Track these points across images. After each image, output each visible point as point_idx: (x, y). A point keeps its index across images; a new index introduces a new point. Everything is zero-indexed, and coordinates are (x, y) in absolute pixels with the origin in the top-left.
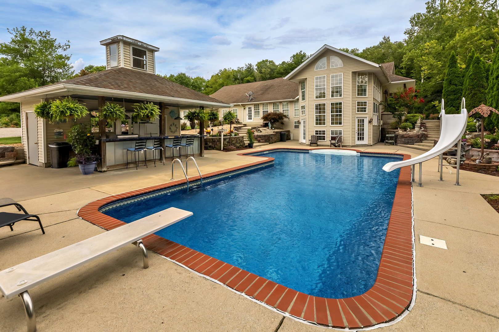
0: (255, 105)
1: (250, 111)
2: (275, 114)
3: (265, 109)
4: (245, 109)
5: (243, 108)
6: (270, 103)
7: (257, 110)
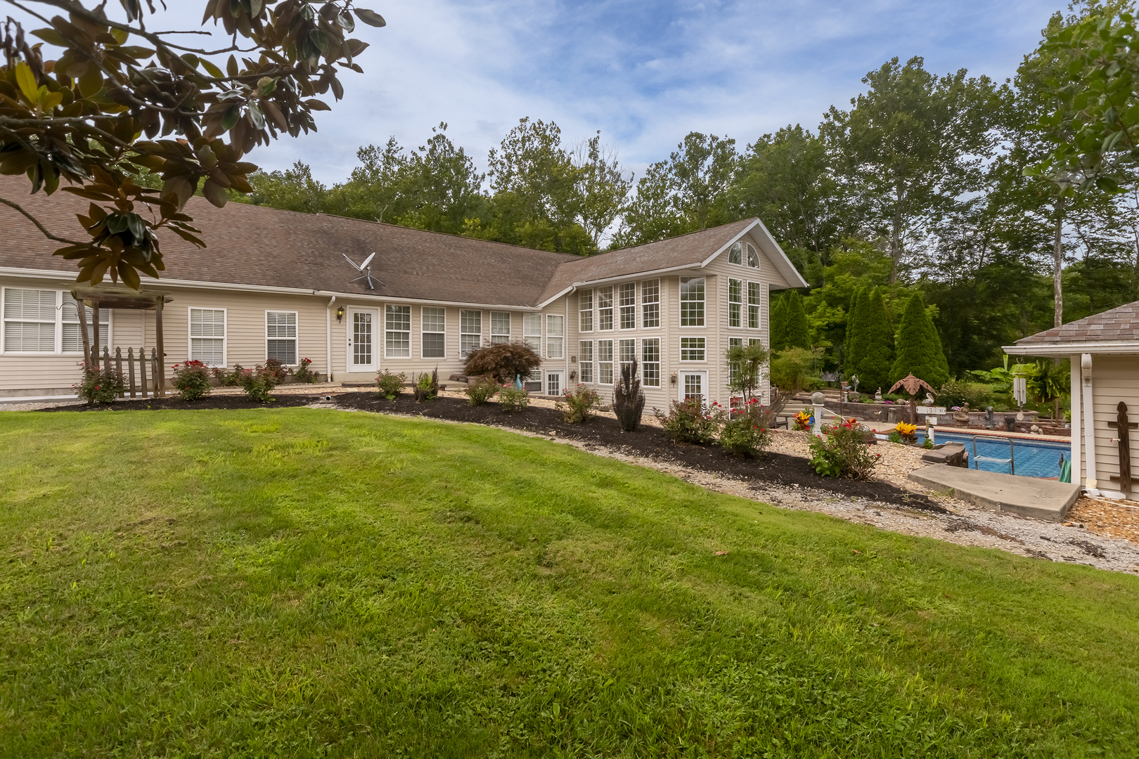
0: (389, 308)
1: (362, 326)
2: (498, 349)
3: (434, 327)
4: (339, 317)
5: (329, 314)
6: (450, 308)
7: (398, 326)
